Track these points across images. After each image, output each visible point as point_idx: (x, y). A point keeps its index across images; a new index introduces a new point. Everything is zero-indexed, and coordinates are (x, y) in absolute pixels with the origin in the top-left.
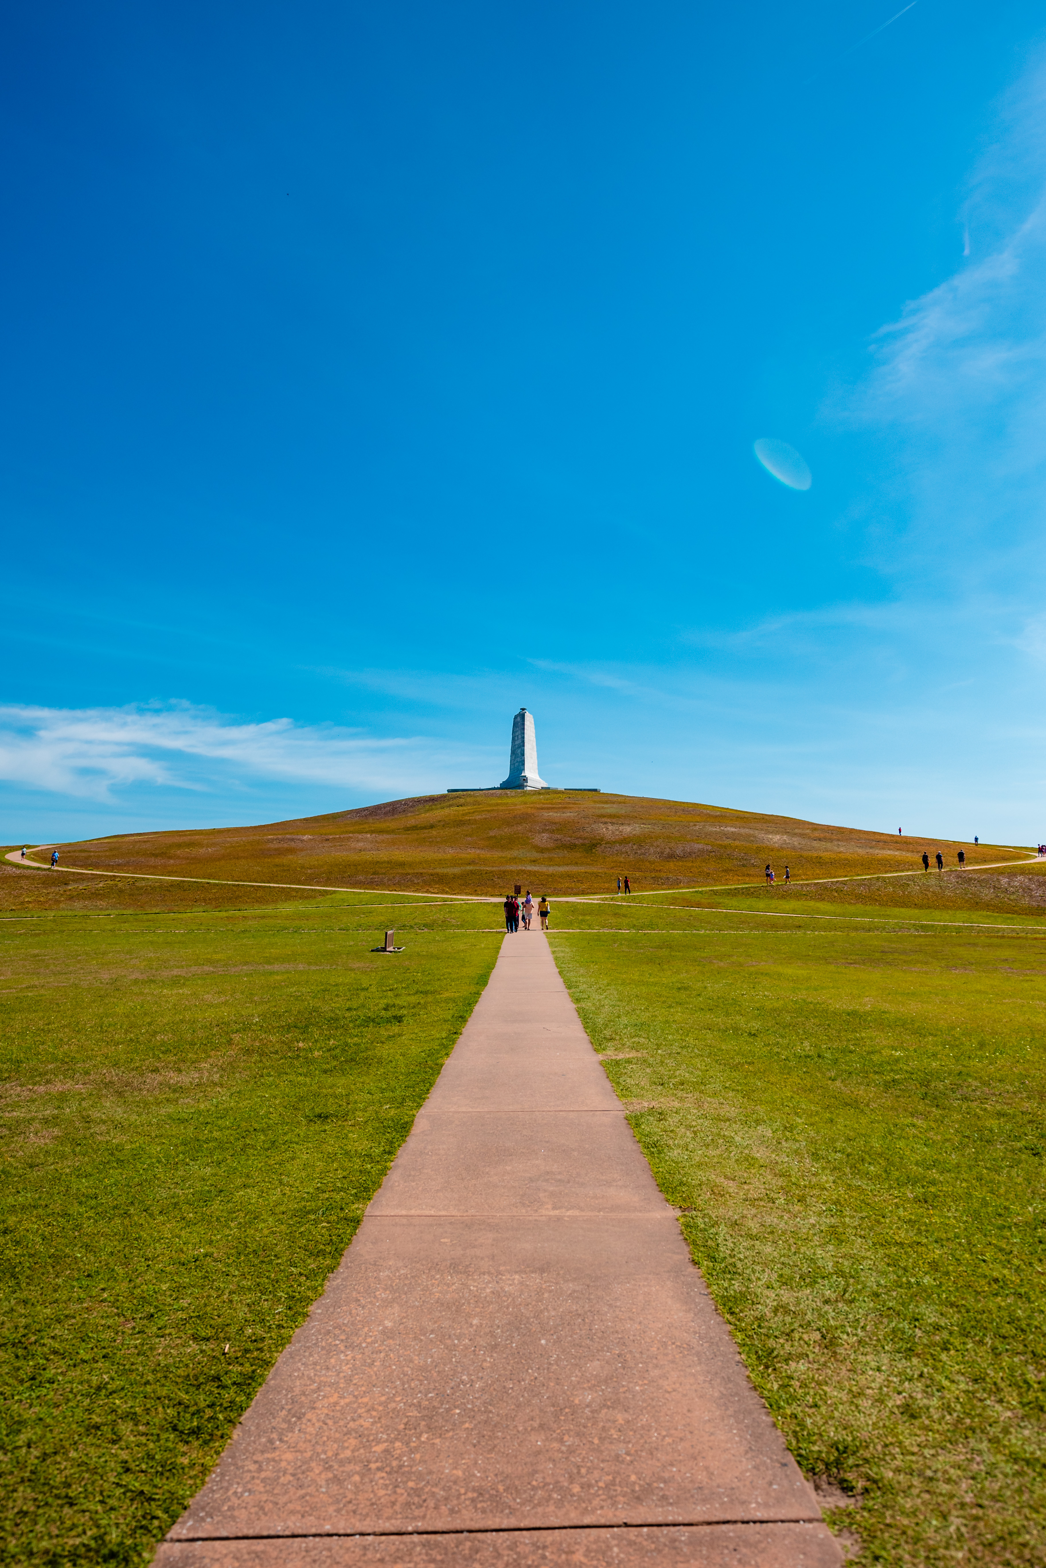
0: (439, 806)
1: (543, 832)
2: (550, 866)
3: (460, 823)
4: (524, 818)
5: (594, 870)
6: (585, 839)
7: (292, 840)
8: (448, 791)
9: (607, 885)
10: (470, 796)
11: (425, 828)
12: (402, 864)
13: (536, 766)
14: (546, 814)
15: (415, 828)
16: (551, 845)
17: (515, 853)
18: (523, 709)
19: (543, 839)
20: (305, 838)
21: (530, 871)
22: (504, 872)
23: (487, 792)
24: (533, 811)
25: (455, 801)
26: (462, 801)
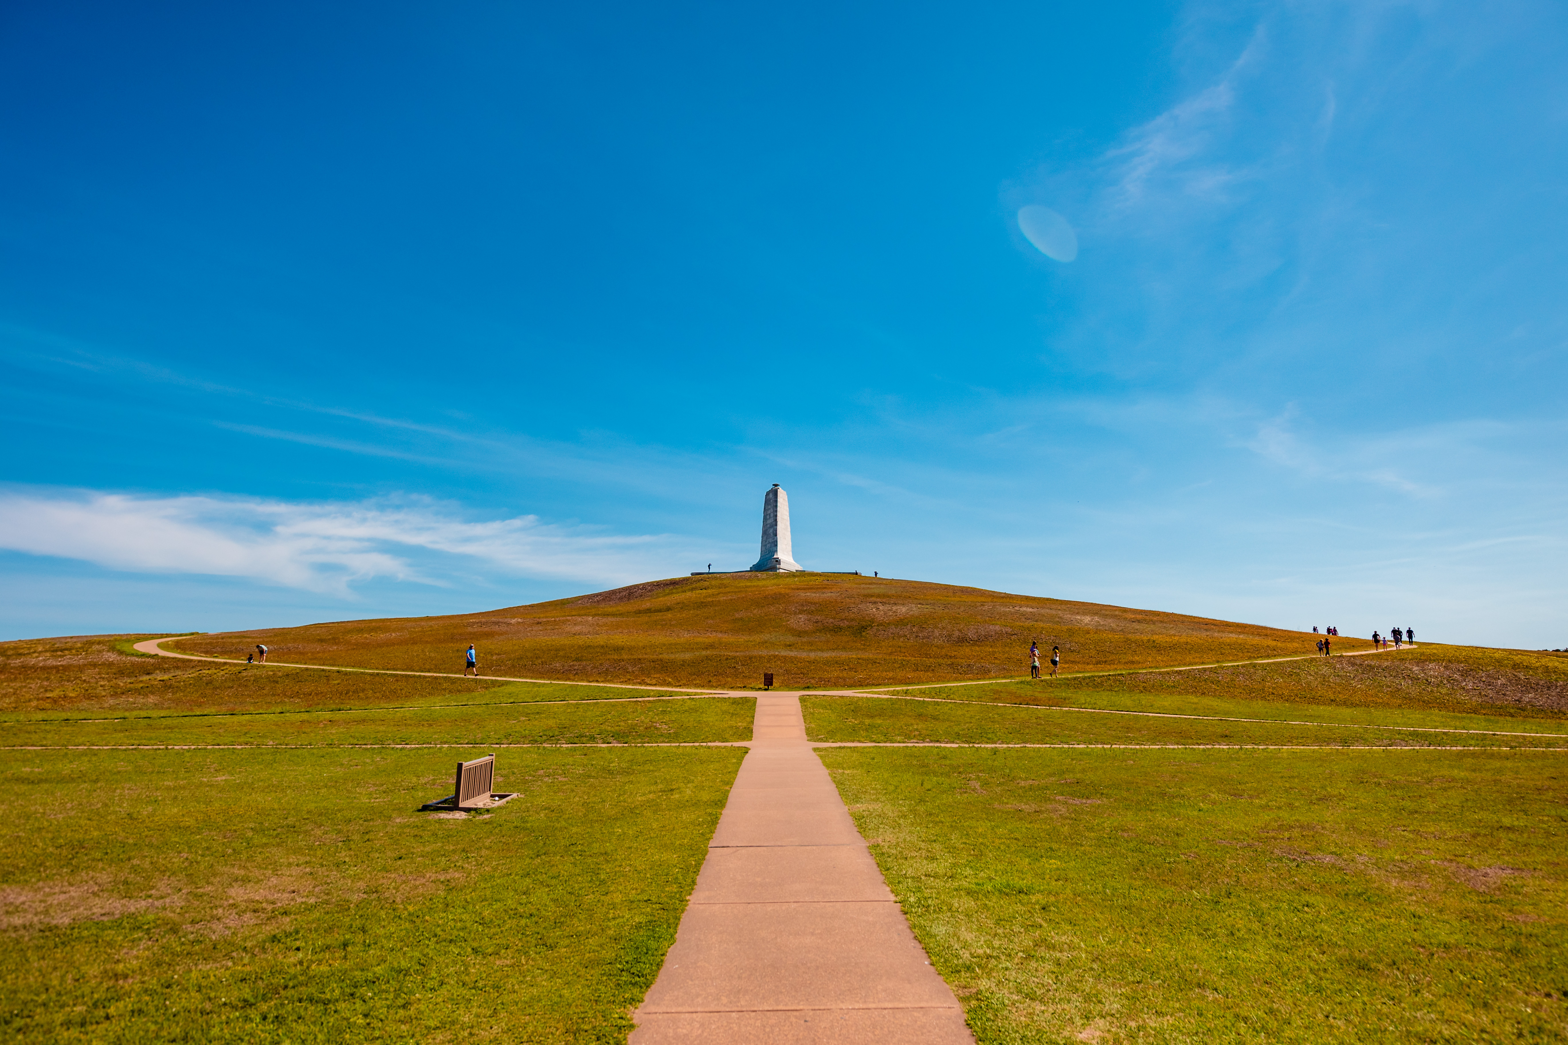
0: (680, 590)
1: (800, 613)
2: (811, 650)
3: (702, 605)
4: (776, 598)
5: (865, 655)
6: (852, 620)
7: (497, 623)
8: (692, 574)
9: (891, 674)
10: (716, 578)
11: (660, 611)
12: (618, 649)
13: (790, 548)
14: (802, 594)
15: (649, 611)
16: (810, 627)
17: (766, 637)
18: (776, 485)
19: (800, 621)
20: (513, 621)
21: (785, 657)
22: (750, 658)
23: (735, 574)
24: (787, 591)
25: (698, 585)
26: (706, 584)
